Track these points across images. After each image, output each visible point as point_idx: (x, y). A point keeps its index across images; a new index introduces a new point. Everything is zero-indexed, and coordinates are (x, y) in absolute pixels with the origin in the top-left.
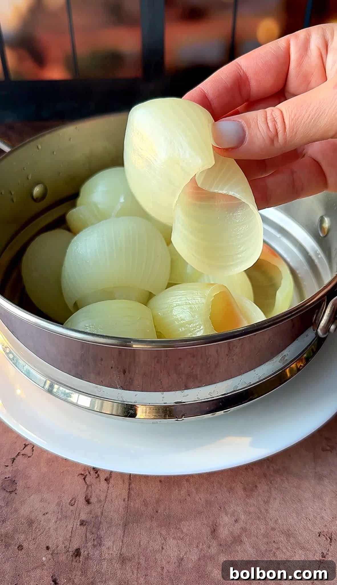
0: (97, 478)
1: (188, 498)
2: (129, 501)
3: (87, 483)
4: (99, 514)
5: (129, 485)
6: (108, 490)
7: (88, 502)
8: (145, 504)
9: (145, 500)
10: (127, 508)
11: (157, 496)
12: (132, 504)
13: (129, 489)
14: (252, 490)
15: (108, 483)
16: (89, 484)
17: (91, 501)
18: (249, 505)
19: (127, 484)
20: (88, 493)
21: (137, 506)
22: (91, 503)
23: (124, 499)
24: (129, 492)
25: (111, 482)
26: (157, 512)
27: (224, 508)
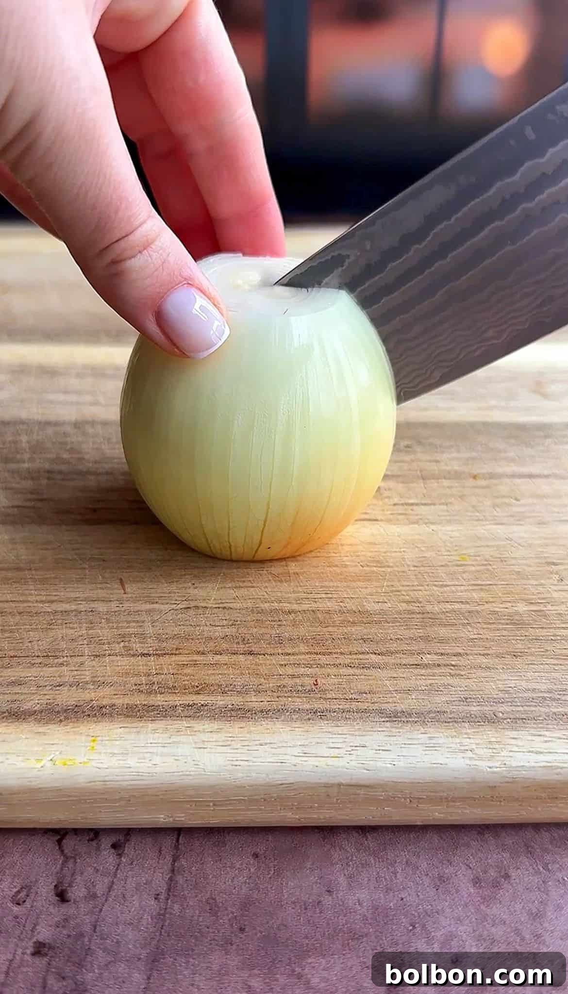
0: (92, 840)
1: (327, 900)
2: (169, 901)
3: (66, 851)
4: (87, 928)
5: (174, 861)
6: (117, 869)
7: (62, 896)
8: (213, 908)
9: (211, 901)
10: (161, 916)
11: (244, 890)
12: (176, 907)
13: (173, 871)
14: (496, 885)
15: (120, 855)
16: (69, 854)
17: (70, 895)
18: (490, 921)
19: (169, 858)
20: (64, 876)
21: (189, 912)
22: (68, 901)
23: (158, 895)
24: (171, 879)
25: (126, 851)
26: (242, 930)
27: (424, 926)
